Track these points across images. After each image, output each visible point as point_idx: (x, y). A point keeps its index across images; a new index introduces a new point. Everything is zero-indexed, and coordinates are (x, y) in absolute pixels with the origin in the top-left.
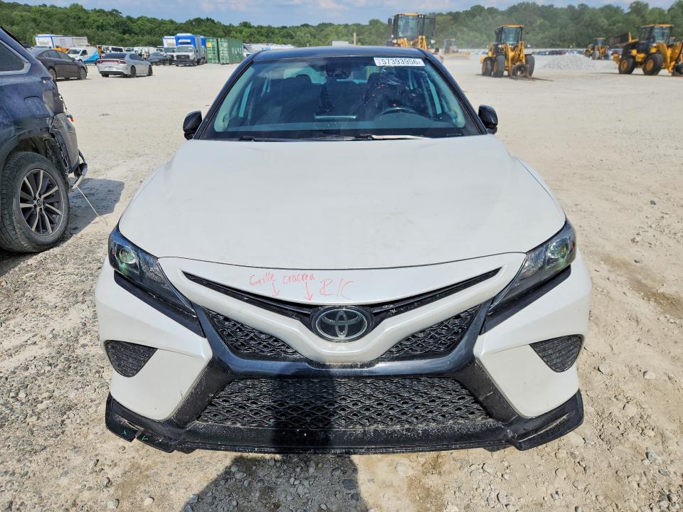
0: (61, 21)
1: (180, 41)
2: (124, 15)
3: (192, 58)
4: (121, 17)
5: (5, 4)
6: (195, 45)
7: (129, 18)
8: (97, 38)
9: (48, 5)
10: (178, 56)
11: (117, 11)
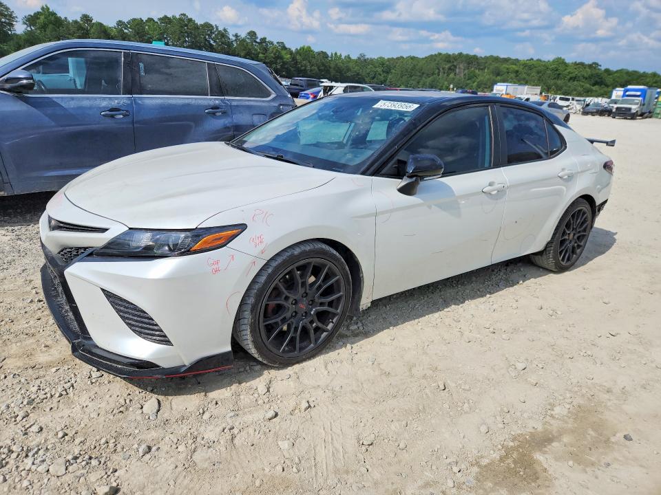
0: (538, 73)
1: (627, 93)
2: (603, 68)
3: (633, 111)
4: (599, 69)
5: (501, 59)
6: (644, 99)
7: (607, 71)
8: (564, 88)
9: (535, 59)
10: (617, 108)
11: (597, 64)
